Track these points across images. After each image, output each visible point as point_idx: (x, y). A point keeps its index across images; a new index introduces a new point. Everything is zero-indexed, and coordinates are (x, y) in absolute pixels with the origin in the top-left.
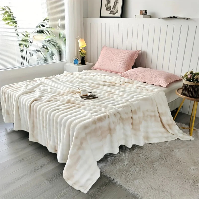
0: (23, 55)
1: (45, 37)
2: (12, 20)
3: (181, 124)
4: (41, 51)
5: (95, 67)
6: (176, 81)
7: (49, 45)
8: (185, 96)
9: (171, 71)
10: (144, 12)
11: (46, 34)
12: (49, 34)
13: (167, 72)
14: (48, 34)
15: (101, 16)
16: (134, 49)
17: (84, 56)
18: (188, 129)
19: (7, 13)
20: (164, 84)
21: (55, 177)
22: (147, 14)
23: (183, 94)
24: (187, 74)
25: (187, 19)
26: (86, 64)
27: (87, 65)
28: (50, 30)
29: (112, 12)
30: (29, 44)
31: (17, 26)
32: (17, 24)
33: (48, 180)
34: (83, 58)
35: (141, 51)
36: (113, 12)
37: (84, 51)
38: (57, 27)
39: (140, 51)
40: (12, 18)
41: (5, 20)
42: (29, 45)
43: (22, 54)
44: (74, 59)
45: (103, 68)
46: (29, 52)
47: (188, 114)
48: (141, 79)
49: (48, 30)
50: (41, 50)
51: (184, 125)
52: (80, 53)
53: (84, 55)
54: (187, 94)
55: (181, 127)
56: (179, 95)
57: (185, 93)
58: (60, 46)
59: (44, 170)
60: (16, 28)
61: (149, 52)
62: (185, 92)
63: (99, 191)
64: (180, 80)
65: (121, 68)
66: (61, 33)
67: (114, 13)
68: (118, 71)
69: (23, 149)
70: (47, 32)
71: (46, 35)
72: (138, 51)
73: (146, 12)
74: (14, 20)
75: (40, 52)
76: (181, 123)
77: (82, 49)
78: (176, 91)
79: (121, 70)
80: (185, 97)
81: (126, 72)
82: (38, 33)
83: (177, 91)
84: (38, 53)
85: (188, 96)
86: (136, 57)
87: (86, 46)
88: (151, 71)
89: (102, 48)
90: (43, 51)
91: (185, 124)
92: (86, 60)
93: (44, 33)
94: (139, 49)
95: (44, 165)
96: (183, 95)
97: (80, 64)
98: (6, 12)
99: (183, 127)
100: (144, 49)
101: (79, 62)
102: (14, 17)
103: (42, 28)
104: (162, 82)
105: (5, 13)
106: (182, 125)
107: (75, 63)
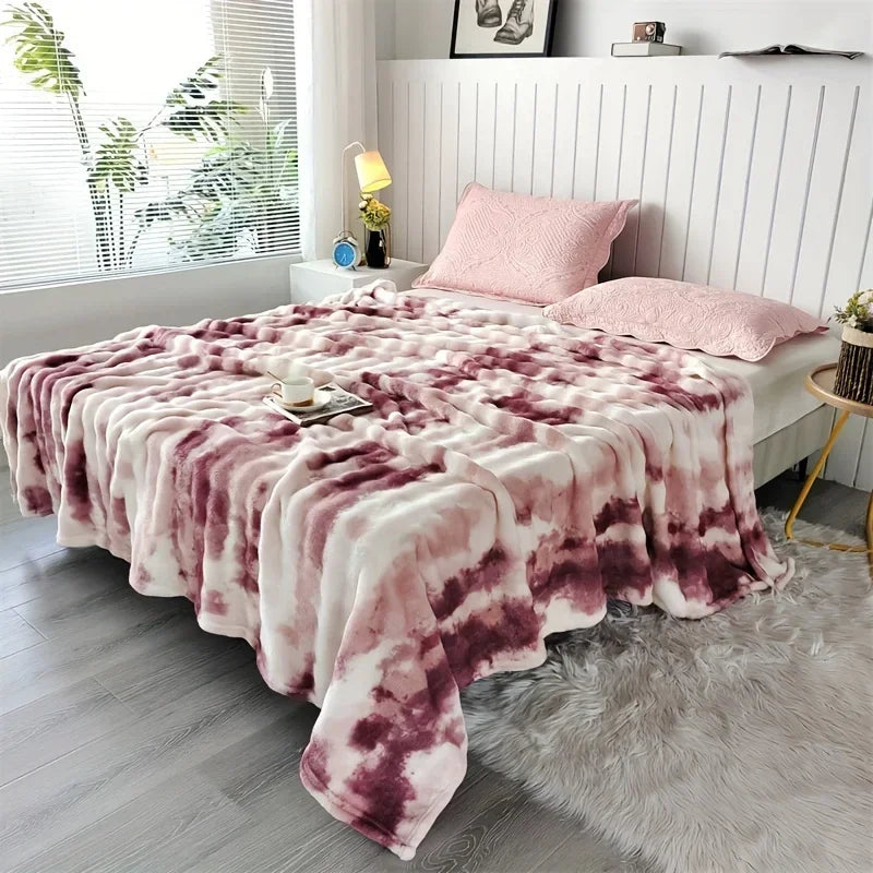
0: (104, 226)
1: (201, 148)
2: (58, 66)
4: (188, 208)
5: (431, 279)
6: (803, 337)
7: (221, 182)
8: (854, 399)
9: (778, 293)
10: (652, 30)
11: (210, 129)
12: (223, 129)
13: (759, 295)
14: (217, 129)
15: (456, 52)
16: (607, 196)
17: (383, 228)
18: (864, 554)
19: (37, 31)
20: (750, 349)
21: (265, 778)
22: (667, 39)
23: (843, 390)
24: (861, 301)
25: (850, 56)
26: (387, 266)
27: (393, 268)
28: (227, 111)
29: (503, 34)
30: (133, 174)
31: (81, 91)
32: (78, 82)
33: (232, 792)
34: (374, 237)
35: (638, 205)
36: (512, 32)
37: (379, 206)
38: (258, 103)
39: (635, 202)
40: (57, 53)
41: (31, 65)
42: (133, 177)
43: (102, 224)
44: (335, 240)
45: (469, 279)
46: (133, 212)
47: (852, 486)
48: (642, 327)
49: (218, 115)
50: (186, 202)
51: (842, 532)
52: (364, 215)
53: (379, 224)
54: (862, 389)
55: (827, 543)
56: (825, 393)
57: (852, 386)
58: (271, 184)
59: (211, 746)
60: (75, 100)
61: (676, 207)
62: (853, 381)
63: (472, 843)
64: (820, 332)
65: (548, 280)
66: (275, 130)
67: (516, 36)
68: (535, 293)
69: (108, 647)
70: (213, 124)
71: (209, 132)
72: (624, 206)
73: (660, 29)
74: (66, 63)
75: (181, 213)
77: (370, 196)
78: (810, 378)
79: (552, 290)
80: (852, 406)
81: (574, 296)
82: (173, 124)
83: (813, 377)
84: (172, 213)
85: (865, 402)
86: (615, 230)
87: (390, 182)
88: (688, 290)
89: (460, 192)
90: (195, 207)
92: (387, 245)
93: (199, 124)
94: (628, 195)
95: (211, 719)
96: (844, 396)
97: (361, 264)
98: (33, 29)
99: (837, 542)
100: (651, 196)
101: (359, 255)
102: (64, 51)
103: (193, 102)
104: (743, 340)
105: (28, 30)
106: (833, 536)
107: (339, 261)
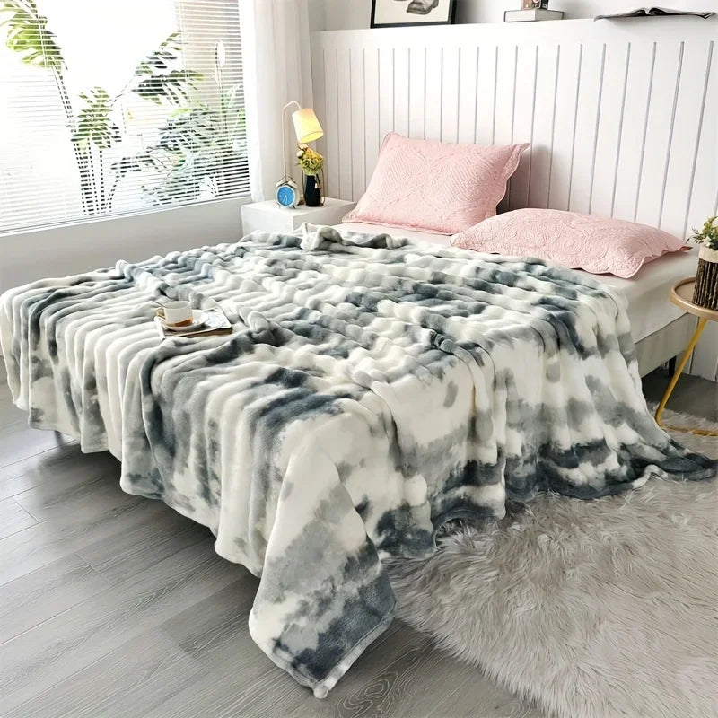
0: (87, 178)
1: (165, 110)
2: (42, 45)
3: (692, 417)
4: (155, 160)
5: (358, 214)
6: (669, 255)
8: (710, 308)
9: (648, 219)
11: (173, 94)
12: (184, 93)
13: (632, 221)
14: (178, 93)
15: (376, 23)
16: (504, 140)
17: (317, 173)
19: (23, 17)
20: (624, 266)
21: (215, 634)
22: (551, 6)
23: (700, 300)
24: (714, 224)
25: (704, 16)
26: (322, 205)
27: (327, 206)
28: (186, 78)
29: (414, 6)
30: (109, 133)
31: (63, 65)
32: (60, 58)
33: (188, 647)
34: (311, 180)
35: (529, 148)
36: (421, 4)
37: (314, 154)
38: (213, 71)
39: (526, 145)
40: (41, 35)
41: (21, 45)
42: (109, 136)
43: (85, 176)
44: (278, 184)
45: (389, 214)
46: (110, 165)
47: (714, 380)
48: (533, 250)
49: (179, 82)
50: (154, 155)
51: (704, 420)
52: (301, 162)
53: (314, 170)
54: (715, 299)
55: (691, 429)
56: (685, 304)
57: (708, 297)
58: (226, 138)
59: (171, 609)
60: (59, 73)
61: (561, 149)
62: (708, 292)
63: (386, 686)
64: (683, 251)
65: (455, 213)
66: (228, 93)
67: (425, 8)
68: (444, 224)
69: (92, 526)
70: (175, 89)
71: (171, 97)
72: (517, 149)
74: (49, 43)
75: (150, 165)
76: (691, 414)
77: (306, 146)
78: (673, 291)
79: (458, 221)
80: (708, 314)
81: (476, 226)
82: (141, 90)
83: (675, 290)
84: (142, 165)
86: (509, 170)
87: (321, 134)
88: (571, 219)
89: (382, 140)
90: (165, 164)
91: (708, 419)
92: (321, 187)
93: (162, 90)
94: (522, 138)
95: (172, 587)
96: (701, 305)
97: (300, 203)
98: (21, 16)
99: (700, 428)
100: (541, 139)
101: (298, 196)
102: (48, 32)
103: (158, 72)
104: (617, 259)
105: (16, 16)
106: (696, 423)
107: (281, 202)
